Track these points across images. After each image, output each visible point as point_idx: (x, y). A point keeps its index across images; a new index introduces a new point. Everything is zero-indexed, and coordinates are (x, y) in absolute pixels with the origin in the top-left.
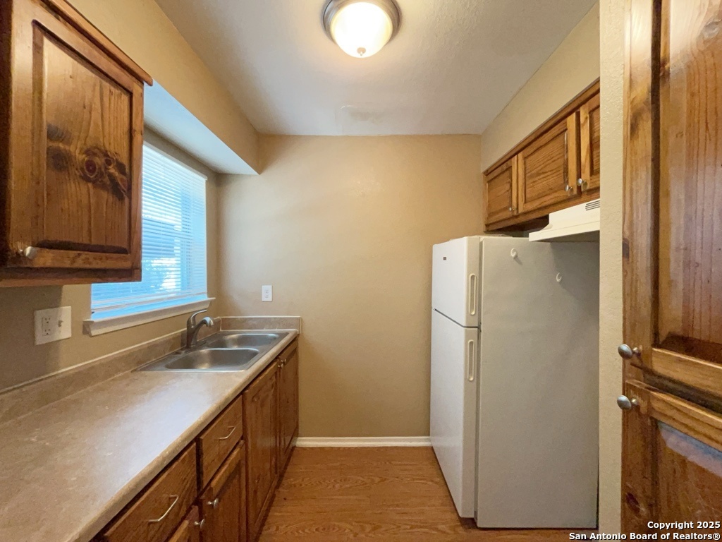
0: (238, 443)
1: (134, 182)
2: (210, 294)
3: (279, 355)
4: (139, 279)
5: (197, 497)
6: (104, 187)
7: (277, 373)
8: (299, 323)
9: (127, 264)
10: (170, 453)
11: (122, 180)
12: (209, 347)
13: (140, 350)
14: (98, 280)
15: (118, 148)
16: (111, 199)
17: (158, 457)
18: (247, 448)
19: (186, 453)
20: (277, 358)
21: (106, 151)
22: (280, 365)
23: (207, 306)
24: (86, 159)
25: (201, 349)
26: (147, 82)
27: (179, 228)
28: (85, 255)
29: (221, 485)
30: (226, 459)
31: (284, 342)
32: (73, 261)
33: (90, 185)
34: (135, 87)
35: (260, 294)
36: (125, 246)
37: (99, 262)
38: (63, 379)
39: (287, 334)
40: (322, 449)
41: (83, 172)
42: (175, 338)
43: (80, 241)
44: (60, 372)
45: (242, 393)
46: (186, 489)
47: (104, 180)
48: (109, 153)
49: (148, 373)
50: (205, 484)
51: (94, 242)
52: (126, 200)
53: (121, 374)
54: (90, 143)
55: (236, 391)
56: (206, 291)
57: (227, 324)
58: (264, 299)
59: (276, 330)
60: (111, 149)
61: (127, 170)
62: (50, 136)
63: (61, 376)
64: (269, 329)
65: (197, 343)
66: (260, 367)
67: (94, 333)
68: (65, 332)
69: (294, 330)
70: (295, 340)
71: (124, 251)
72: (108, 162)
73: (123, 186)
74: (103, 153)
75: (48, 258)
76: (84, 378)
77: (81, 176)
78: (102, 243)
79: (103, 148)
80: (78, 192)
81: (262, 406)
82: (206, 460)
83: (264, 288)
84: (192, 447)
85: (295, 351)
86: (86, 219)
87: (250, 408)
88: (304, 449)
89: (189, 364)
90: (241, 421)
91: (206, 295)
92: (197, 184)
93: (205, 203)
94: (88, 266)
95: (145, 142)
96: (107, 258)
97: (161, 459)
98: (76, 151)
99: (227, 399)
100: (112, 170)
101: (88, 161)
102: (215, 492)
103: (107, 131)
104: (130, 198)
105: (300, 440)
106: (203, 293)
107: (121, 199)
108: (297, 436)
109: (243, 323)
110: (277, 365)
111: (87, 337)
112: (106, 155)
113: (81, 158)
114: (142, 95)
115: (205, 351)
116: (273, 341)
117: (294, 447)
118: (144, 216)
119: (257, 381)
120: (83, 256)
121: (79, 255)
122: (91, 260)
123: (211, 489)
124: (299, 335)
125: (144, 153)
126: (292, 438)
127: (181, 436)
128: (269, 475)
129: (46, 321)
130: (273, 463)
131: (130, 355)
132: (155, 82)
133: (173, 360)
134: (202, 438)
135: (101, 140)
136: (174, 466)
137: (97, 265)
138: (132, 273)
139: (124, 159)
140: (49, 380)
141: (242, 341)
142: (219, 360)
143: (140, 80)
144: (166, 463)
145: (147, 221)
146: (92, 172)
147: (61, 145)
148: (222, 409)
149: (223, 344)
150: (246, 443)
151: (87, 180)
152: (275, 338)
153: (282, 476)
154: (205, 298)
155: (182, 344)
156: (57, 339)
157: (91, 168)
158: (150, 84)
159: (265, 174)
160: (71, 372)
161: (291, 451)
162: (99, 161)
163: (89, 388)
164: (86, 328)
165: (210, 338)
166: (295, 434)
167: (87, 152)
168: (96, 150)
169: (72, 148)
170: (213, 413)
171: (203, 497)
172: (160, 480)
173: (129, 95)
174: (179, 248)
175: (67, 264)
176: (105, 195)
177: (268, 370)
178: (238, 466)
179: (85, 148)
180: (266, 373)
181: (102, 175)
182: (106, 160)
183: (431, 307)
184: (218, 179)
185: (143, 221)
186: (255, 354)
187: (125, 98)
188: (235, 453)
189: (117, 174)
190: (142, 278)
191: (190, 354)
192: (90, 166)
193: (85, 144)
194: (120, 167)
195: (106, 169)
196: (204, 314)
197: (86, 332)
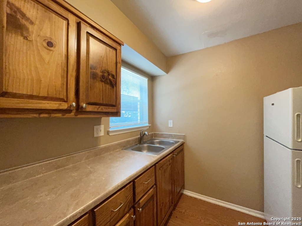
0: (153, 186)
1: (117, 81)
2: (149, 124)
3: (174, 150)
4: (120, 116)
5: (133, 205)
6: (107, 83)
7: (173, 158)
8: (184, 137)
9: (115, 111)
10: (121, 184)
11: (113, 80)
12: (148, 144)
13: (125, 142)
14: (106, 116)
15: (112, 69)
16: (110, 87)
17: (116, 185)
18: (157, 189)
19: (128, 186)
20: (173, 152)
21: (108, 71)
22: (174, 155)
23: (148, 128)
24: (102, 74)
25: (145, 144)
26: (122, 45)
27: (139, 99)
28: (102, 107)
29: (144, 203)
30: (147, 192)
31: (176, 145)
32: (98, 109)
33: (103, 83)
34: (118, 47)
35: (168, 124)
36: (114, 104)
37: (106, 109)
38: (101, 149)
39: (179, 142)
40: (195, 199)
41: (101, 79)
42: (136, 139)
43: (100, 102)
44: (101, 146)
45: (155, 165)
46: (128, 201)
47: (108, 81)
48: (109, 72)
49: (125, 151)
50: (137, 201)
51: (104, 103)
52: (115, 87)
53: (118, 150)
54: (103, 69)
55: (151, 164)
56: (148, 122)
57: (155, 136)
58: (169, 126)
59: (175, 140)
60: (110, 70)
61: (115, 77)
62: (91, 68)
63: (101, 148)
64: (172, 139)
65: (143, 142)
66: (164, 155)
67: (110, 134)
68: (102, 134)
69: (182, 140)
70: (182, 145)
71: (113, 106)
72: (109, 75)
73: (114, 83)
74: (107, 71)
75: (90, 108)
76: (107, 150)
77: (100, 81)
78: (107, 103)
79: (107, 70)
80: (99, 85)
81: (165, 172)
82: (138, 190)
83: (170, 121)
84: (131, 184)
85: (182, 150)
86: (102, 95)
87: (159, 173)
88: (187, 196)
89: (140, 150)
90: (154, 177)
91: (148, 123)
92: (144, 81)
93: (147, 89)
94: (102, 111)
95: (122, 66)
96: (108, 108)
97: (117, 186)
98: (99, 72)
99: (147, 166)
100: (110, 77)
101: (103, 75)
102: (141, 205)
103: (108, 64)
104: (116, 87)
105: (185, 191)
106: (147, 123)
107: (113, 87)
108: (184, 189)
109: (162, 136)
110: (172, 155)
111: (108, 135)
112: (108, 72)
113: (100, 74)
114: (120, 50)
115: (146, 145)
116: (173, 144)
117: (182, 194)
118: (121, 93)
119: (162, 161)
120: (101, 108)
121: (100, 107)
122: (103, 109)
123: (139, 204)
124: (184, 143)
125: (121, 70)
126: (181, 189)
127: (126, 179)
128: (168, 204)
129: (97, 129)
130: (171, 198)
131: (121, 143)
132: (125, 44)
133: (135, 147)
134: (135, 181)
135: (107, 67)
136: (123, 190)
137: (105, 110)
138: (117, 114)
139: (114, 73)
140: (97, 149)
141: (161, 143)
142: (151, 149)
143: (120, 44)
144: (119, 188)
145: (123, 95)
146: (104, 78)
147: (94, 71)
148: (145, 170)
149: (153, 143)
150: (156, 187)
151: (102, 81)
152: (173, 143)
153: (175, 206)
154: (147, 125)
155: (139, 142)
156: (100, 136)
157: (103, 77)
158: (123, 45)
159: (169, 74)
160: (103, 147)
161: (181, 195)
162: (106, 74)
163: (108, 153)
164: (108, 133)
165: (149, 140)
166: (183, 187)
167: (103, 72)
168: (105, 71)
169: (97, 71)
170: (141, 171)
171: (136, 206)
172: (117, 194)
173: (116, 50)
174: (139, 106)
175: (96, 110)
176: (108, 86)
177: (168, 157)
178: (153, 196)
179: (101, 71)
180: (167, 158)
181: (107, 79)
182: (108, 74)
183: (263, 135)
184: (152, 78)
185: (121, 95)
186: (163, 149)
187: (114, 52)
188: (151, 190)
189: (111, 78)
190: (121, 116)
191: (141, 146)
192: (103, 76)
193: (101, 69)
194: (113, 76)
195: (108, 77)
196: (146, 131)
197: (108, 134)
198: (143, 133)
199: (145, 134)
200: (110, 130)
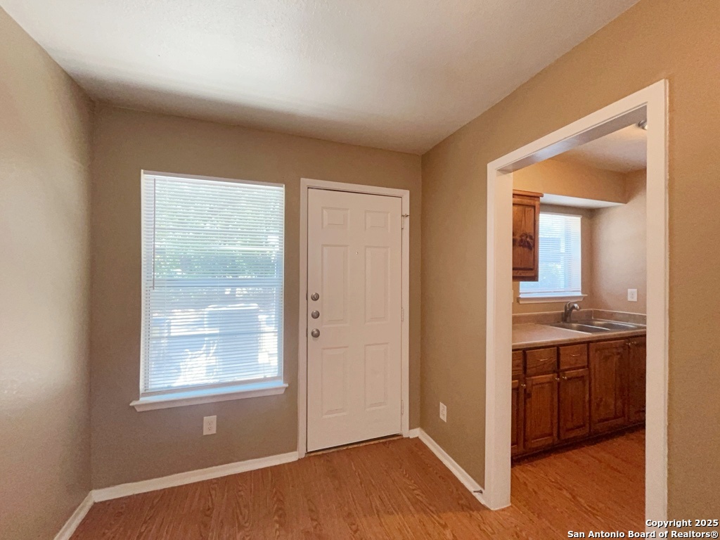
1: (536, 242)
2: (583, 292)
4: (537, 280)
5: (558, 371)
6: (525, 247)
9: (533, 275)
11: (531, 242)
12: (579, 323)
13: (539, 315)
15: (530, 230)
16: (528, 250)
19: (552, 348)
21: (526, 233)
22: (628, 343)
23: (581, 300)
28: (520, 271)
29: (570, 376)
30: (575, 369)
31: (638, 331)
32: (517, 274)
33: (521, 247)
34: (536, 203)
35: (626, 294)
36: (532, 267)
41: (519, 243)
42: (558, 314)
43: (518, 267)
45: (587, 343)
46: (552, 362)
47: (526, 244)
51: (523, 267)
53: (531, 324)
54: (521, 232)
55: (582, 339)
56: (580, 289)
57: (597, 314)
58: (630, 299)
60: (528, 232)
65: (572, 321)
66: (605, 336)
67: (521, 302)
71: (532, 269)
72: (527, 237)
73: (532, 244)
77: (519, 245)
78: (525, 267)
80: (518, 251)
82: (562, 358)
83: (629, 291)
84: (555, 348)
86: (520, 259)
91: (580, 292)
93: (580, 233)
94: (520, 275)
96: (526, 272)
98: (517, 237)
100: (528, 239)
102: (567, 376)
103: (526, 226)
104: (534, 248)
106: (578, 291)
107: (531, 249)
109: (610, 316)
111: (518, 304)
112: (526, 235)
115: (575, 325)
116: (631, 329)
122: (521, 273)
123: (565, 374)
134: (560, 348)
135: (525, 230)
136: (547, 349)
137: (523, 275)
138: (534, 278)
139: (532, 234)
143: (538, 197)
146: (522, 242)
148: (572, 342)
150: (590, 371)
152: (634, 328)
154: (580, 294)
155: (562, 318)
158: (542, 196)
159: (630, 202)
162: (524, 238)
164: (518, 300)
165: (582, 320)
168: (523, 234)
171: (560, 373)
172: (542, 350)
176: (526, 249)
178: (583, 377)
179: (520, 235)
181: (525, 242)
184: (590, 215)
187: (533, 210)
188: (581, 370)
189: (530, 240)
190: (539, 280)
192: (522, 240)
194: (531, 237)
195: (526, 240)
196: (576, 303)
197: (518, 302)
198: (571, 306)
199: (574, 307)
200: (521, 296)
